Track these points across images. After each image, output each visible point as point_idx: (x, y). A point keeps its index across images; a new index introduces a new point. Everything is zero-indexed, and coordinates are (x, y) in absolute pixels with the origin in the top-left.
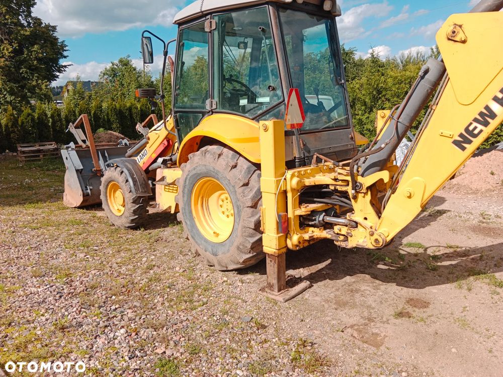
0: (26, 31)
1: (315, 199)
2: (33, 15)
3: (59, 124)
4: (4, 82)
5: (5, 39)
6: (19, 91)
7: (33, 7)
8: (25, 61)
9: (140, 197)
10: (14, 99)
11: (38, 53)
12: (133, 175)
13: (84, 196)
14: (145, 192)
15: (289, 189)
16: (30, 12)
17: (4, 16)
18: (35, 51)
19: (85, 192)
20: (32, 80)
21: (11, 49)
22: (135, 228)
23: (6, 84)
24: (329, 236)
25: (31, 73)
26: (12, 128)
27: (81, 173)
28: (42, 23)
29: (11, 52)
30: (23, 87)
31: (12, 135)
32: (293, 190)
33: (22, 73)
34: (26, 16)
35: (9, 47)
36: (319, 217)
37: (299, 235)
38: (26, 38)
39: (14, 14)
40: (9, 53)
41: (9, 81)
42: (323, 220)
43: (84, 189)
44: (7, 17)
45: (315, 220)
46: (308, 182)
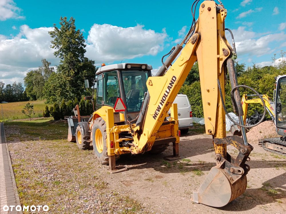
0: (81, 64)
1: (126, 137)
2: (85, 56)
3: (83, 107)
4: (70, 87)
5: (72, 68)
6: (76, 91)
7: (85, 53)
8: (80, 77)
9: (86, 137)
10: (74, 95)
11: (85, 74)
12: (84, 128)
13: (72, 137)
14: (88, 135)
15: (114, 132)
16: (83, 55)
17: (72, 58)
18: (84, 73)
19: (73, 135)
20: (82, 86)
21: (74, 72)
22: (84, 149)
23: (71, 88)
24: (130, 150)
25: (82, 83)
26: (63, 109)
27: (73, 128)
28: (88, 60)
29: (74, 74)
30: (78, 89)
31: (63, 112)
32: (115, 133)
33: (78, 83)
34: (81, 57)
35: (73, 71)
36: (126, 143)
37: (118, 149)
38: (81, 67)
39: (77, 57)
40: (73, 74)
41: (72, 87)
42: (127, 144)
43: (73, 134)
44: (73, 58)
45: (124, 144)
46: (122, 130)
